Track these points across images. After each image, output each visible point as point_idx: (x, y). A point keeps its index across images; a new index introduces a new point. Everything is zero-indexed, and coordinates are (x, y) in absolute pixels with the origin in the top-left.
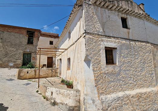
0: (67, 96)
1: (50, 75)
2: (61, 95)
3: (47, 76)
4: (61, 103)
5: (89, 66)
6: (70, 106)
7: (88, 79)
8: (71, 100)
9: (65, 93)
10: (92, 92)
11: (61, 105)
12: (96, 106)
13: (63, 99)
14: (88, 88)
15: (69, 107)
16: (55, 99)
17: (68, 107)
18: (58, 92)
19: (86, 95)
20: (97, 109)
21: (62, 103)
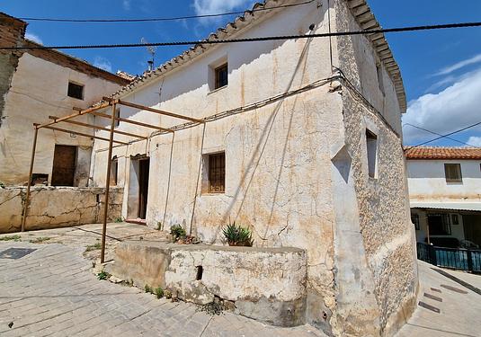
0: (271, 271)
1: (90, 214)
2: (244, 273)
3: (78, 218)
4: (247, 298)
5: (345, 176)
6: (286, 299)
7: (344, 214)
8: (286, 281)
9: (265, 262)
10: (353, 250)
11: (248, 305)
12: (363, 285)
13: (254, 282)
14: (344, 238)
15: (283, 306)
16: (218, 288)
17: (277, 305)
18: (233, 264)
19: (340, 259)
20: (364, 293)
21: (253, 295)
